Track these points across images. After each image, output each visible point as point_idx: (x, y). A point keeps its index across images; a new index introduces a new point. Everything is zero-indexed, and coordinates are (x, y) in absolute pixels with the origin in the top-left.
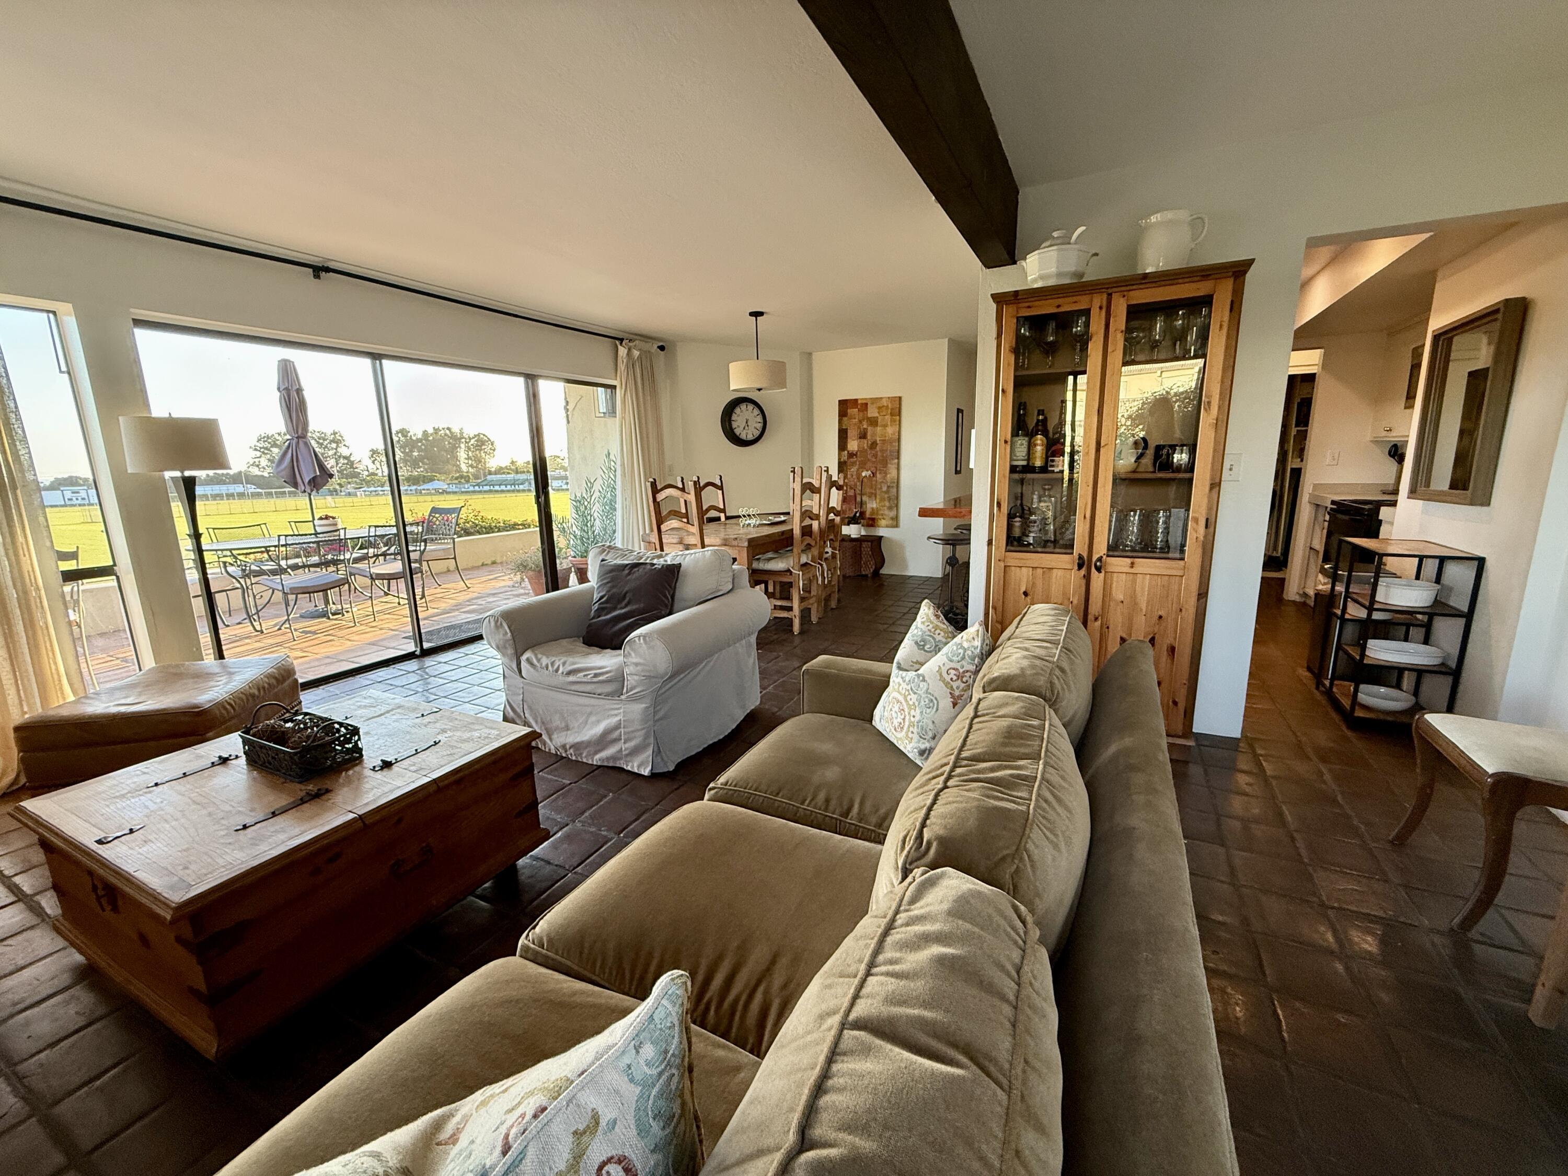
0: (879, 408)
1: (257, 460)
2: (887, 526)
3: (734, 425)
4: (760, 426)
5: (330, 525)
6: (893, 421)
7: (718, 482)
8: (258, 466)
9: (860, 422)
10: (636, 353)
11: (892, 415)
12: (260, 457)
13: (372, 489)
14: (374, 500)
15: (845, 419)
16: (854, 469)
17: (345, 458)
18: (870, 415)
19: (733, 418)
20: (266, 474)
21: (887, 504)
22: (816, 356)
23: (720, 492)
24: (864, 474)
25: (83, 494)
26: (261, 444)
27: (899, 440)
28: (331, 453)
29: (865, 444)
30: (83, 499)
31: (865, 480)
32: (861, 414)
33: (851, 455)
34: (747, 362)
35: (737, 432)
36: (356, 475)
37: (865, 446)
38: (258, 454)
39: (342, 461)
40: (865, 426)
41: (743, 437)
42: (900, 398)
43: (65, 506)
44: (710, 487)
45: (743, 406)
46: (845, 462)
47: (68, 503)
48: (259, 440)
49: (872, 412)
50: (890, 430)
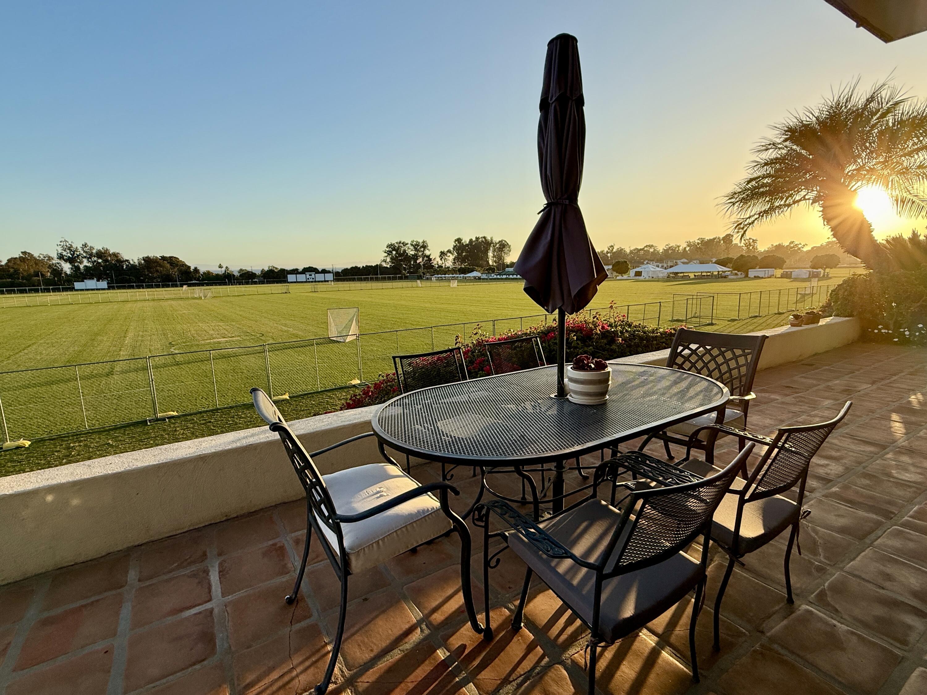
1: (385, 258)
17: (427, 257)
20: (388, 266)
25: (313, 276)
28: (421, 254)
30: (314, 279)
36: (431, 267)
38: (386, 255)
48: (388, 247)
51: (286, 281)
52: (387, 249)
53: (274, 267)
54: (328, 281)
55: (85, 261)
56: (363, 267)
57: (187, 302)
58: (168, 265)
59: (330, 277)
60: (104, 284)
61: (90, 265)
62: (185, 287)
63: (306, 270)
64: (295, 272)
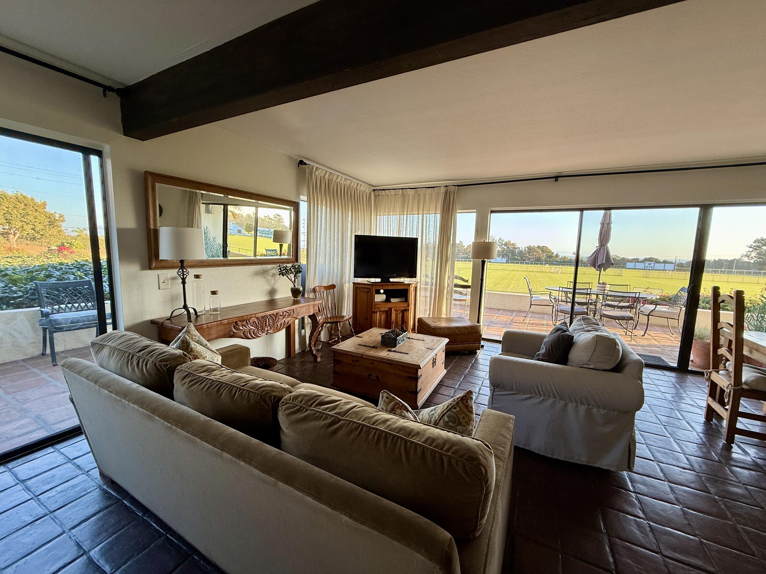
1: (749, 253)
8: (748, 256)
12: (752, 251)
20: (752, 261)
25: (652, 265)
26: (757, 244)
30: (652, 267)
38: (751, 249)
47: (646, 268)
48: (755, 242)
51: (624, 267)
52: (754, 244)
53: (617, 256)
54: (666, 270)
55: (499, 247)
56: (715, 260)
57: (545, 274)
58: (541, 251)
59: (671, 266)
60: (504, 260)
61: (500, 250)
62: (547, 265)
63: (646, 260)
64: (636, 261)
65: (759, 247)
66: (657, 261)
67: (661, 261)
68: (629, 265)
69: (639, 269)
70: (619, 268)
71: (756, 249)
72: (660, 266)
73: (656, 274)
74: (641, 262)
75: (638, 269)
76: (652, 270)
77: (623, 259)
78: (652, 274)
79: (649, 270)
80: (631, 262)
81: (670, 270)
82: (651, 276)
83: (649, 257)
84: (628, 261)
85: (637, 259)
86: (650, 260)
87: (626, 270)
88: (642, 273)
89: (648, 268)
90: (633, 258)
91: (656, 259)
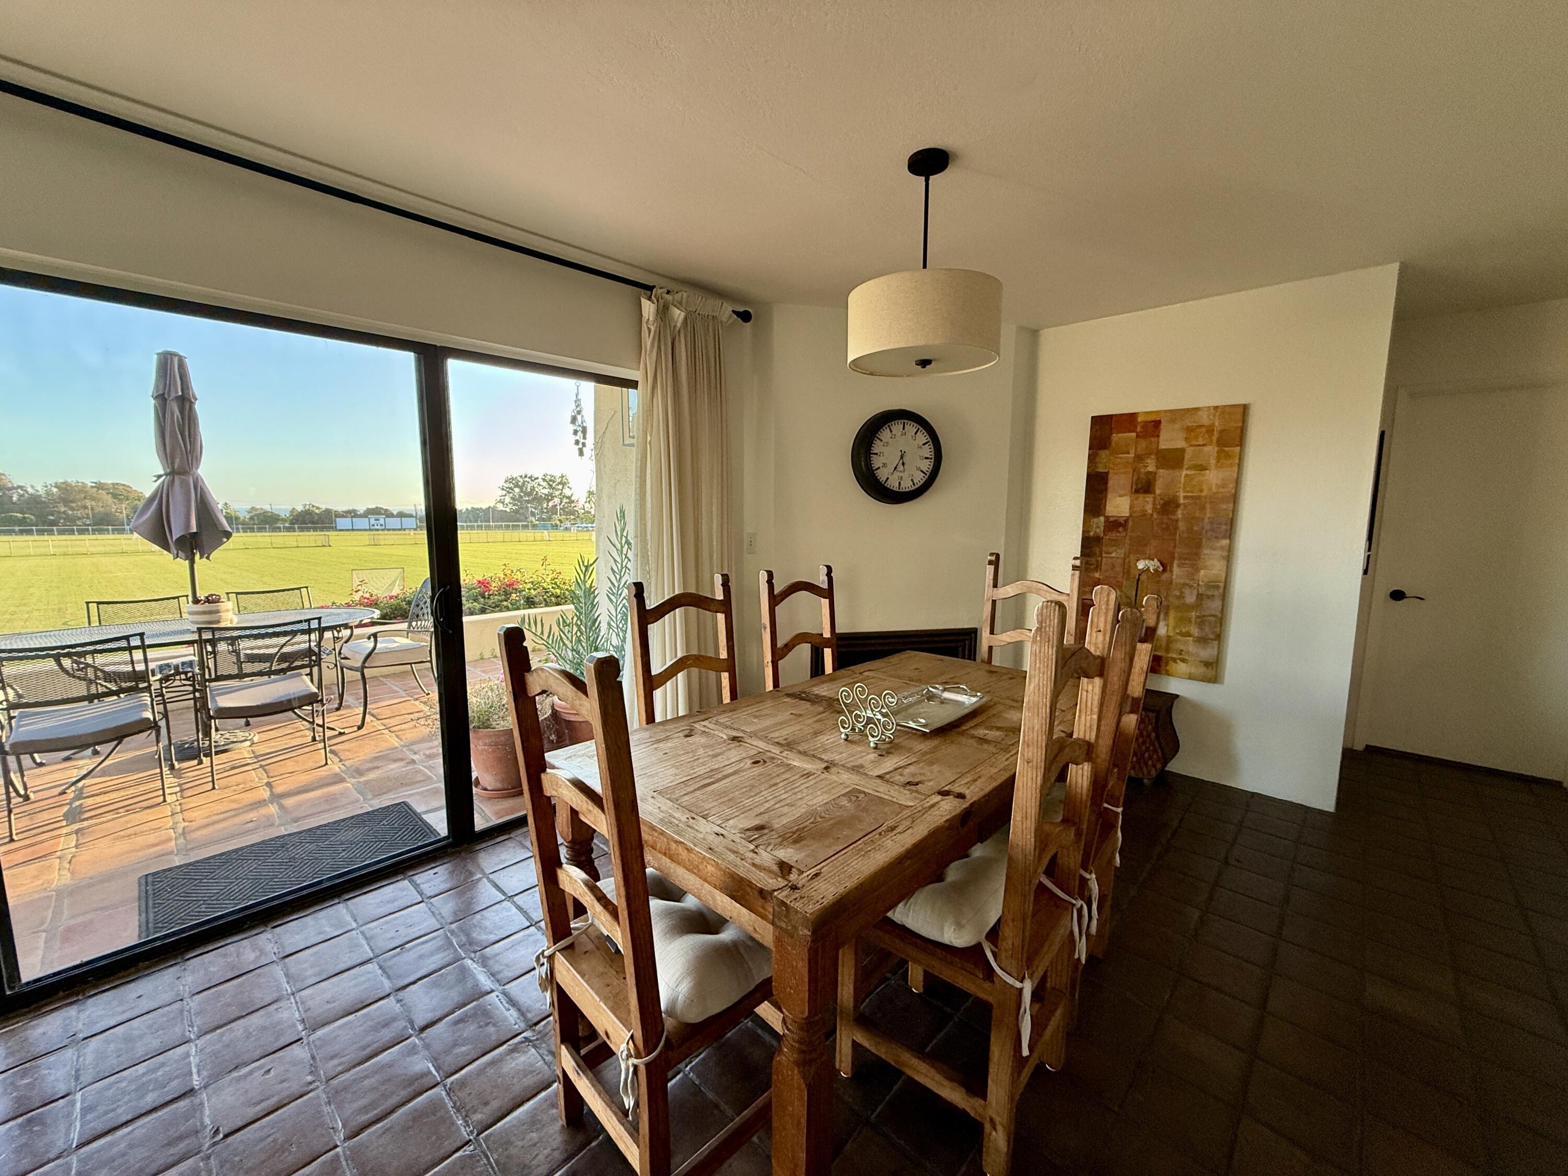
0: (1189, 430)
2: (1191, 677)
3: (877, 462)
4: (927, 466)
5: (204, 613)
6: (1222, 456)
7: (822, 581)
9: (1139, 458)
10: (678, 315)
11: (1221, 443)
12: (505, 495)
13: (584, 525)
14: (586, 536)
15: (1104, 454)
16: (1117, 554)
17: (568, 498)
18: (1163, 445)
19: (875, 449)
21: (1195, 631)
22: (1050, 337)
23: (825, 602)
24: (1141, 565)
25: (382, 521)
26: (508, 485)
27: (1235, 498)
28: (557, 493)
29: (1148, 504)
31: (1144, 577)
32: (1143, 444)
33: (1114, 525)
34: (906, 275)
35: (882, 475)
36: (572, 512)
37: (1149, 508)
39: (565, 500)
40: (1151, 468)
41: (893, 484)
42: (1245, 408)
43: (370, 530)
44: (803, 594)
45: (897, 427)
46: (1098, 540)
47: (371, 528)
48: (506, 481)
49: (1170, 439)
50: (1213, 478)
52: (505, 485)
53: (314, 507)
54: (404, 530)
58: (108, 497)
63: (369, 512)
64: (352, 514)
65: (511, 488)
66: (389, 514)
67: (395, 513)
68: (342, 523)
69: (361, 530)
70: (322, 529)
71: (509, 492)
72: (394, 523)
73: (391, 537)
74: (361, 516)
75: (358, 530)
76: (382, 530)
77: (328, 511)
78: (383, 537)
79: (378, 530)
80: (342, 516)
81: (410, 529)
82: (382, 543)
83: (374, 507)
84: (338, 515)
85: (354, 511)
86: (376, 511)
87: (336, 533)
88: (365, 537)
89: (376, 527)
90: (345, 508)
91: (386, 510)
